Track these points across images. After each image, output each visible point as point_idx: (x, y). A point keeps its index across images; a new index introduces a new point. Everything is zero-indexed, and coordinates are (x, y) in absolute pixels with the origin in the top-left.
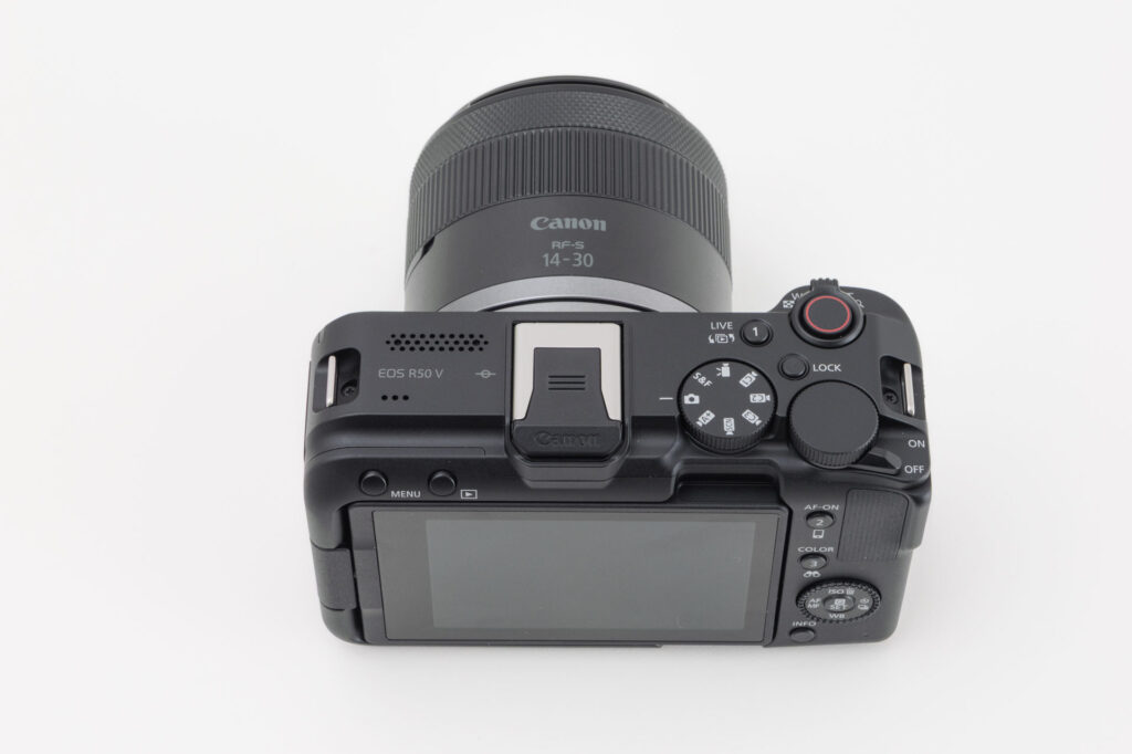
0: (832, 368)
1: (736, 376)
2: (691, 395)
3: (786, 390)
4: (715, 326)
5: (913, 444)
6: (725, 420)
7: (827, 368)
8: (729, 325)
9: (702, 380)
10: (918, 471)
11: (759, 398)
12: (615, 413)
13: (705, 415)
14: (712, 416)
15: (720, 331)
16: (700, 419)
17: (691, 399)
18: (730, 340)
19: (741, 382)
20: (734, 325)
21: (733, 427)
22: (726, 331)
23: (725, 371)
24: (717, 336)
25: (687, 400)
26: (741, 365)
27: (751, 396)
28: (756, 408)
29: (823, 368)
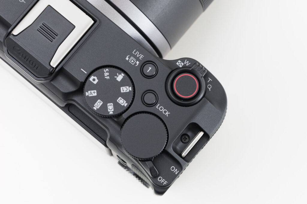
0: (165, 112)
1: (123, 83)
2: (96, 78)
3: (138, 106)
4: (135, 52)
5: (173, 169)
6: (99, 101)
7: (163, 110)
8: (142, 56)
9: (106, 74)
10: (163, 183)
11: (122, 102)
12: (54, 63)
13: (92, 91)
14: (95, 94)
15: (135, 57)
16: (89, 92)
17: (94, 79)
18: (136, 64)
19: (121, 88)
20: (143, 59)
21: (99, 106)
22: (137, 59)
23: (120, 77)
24: (132, 58)
25: (91, 79)
26: (130, 79)
27: (120, 98)
28: (116, 105)
29: (161, 109)
